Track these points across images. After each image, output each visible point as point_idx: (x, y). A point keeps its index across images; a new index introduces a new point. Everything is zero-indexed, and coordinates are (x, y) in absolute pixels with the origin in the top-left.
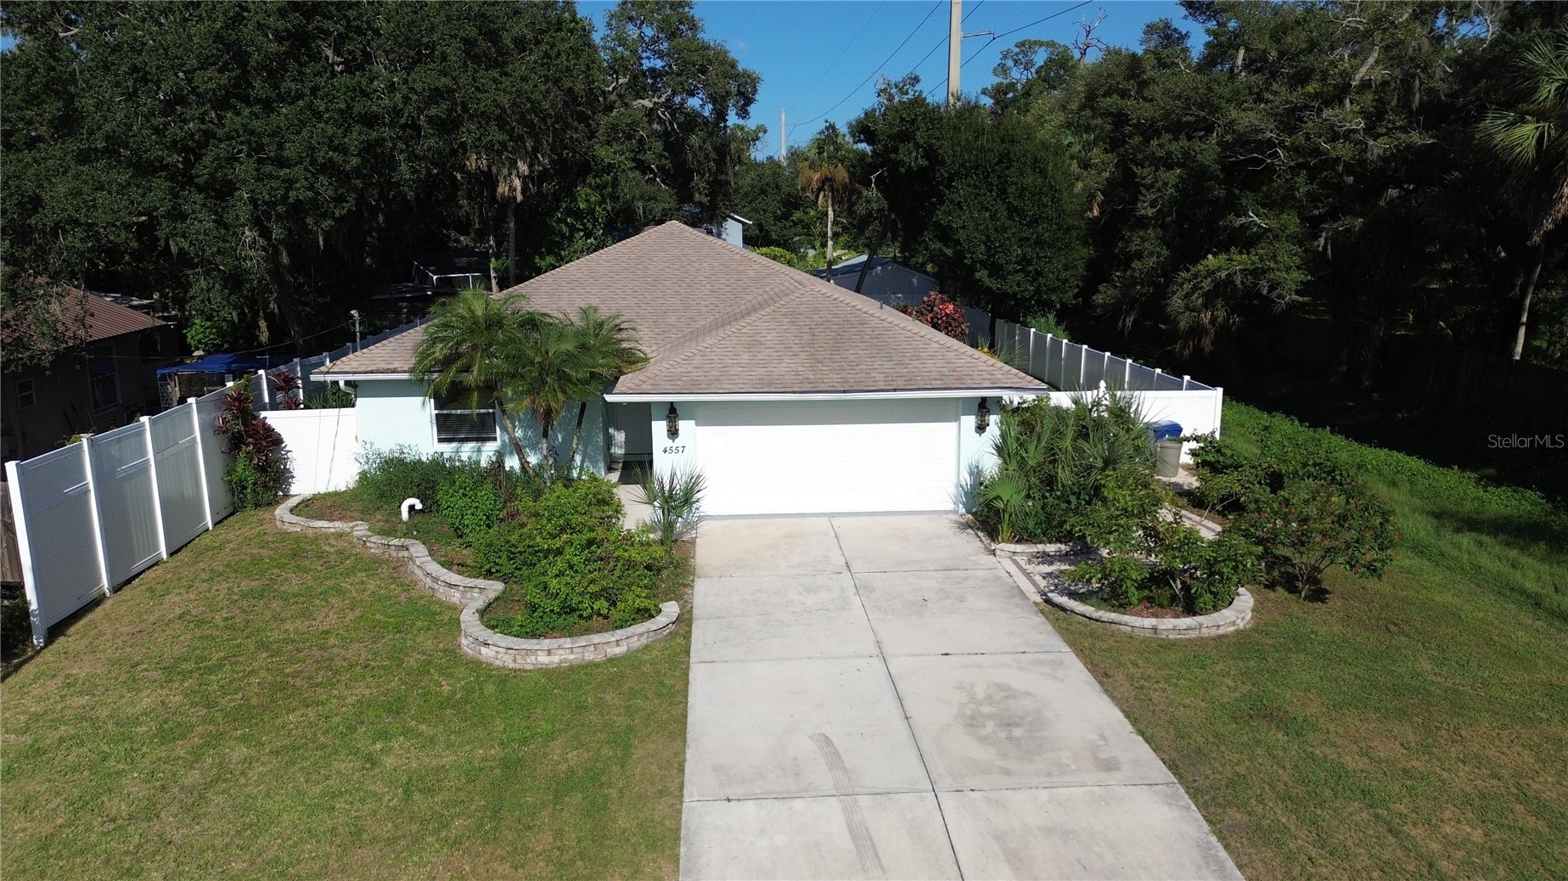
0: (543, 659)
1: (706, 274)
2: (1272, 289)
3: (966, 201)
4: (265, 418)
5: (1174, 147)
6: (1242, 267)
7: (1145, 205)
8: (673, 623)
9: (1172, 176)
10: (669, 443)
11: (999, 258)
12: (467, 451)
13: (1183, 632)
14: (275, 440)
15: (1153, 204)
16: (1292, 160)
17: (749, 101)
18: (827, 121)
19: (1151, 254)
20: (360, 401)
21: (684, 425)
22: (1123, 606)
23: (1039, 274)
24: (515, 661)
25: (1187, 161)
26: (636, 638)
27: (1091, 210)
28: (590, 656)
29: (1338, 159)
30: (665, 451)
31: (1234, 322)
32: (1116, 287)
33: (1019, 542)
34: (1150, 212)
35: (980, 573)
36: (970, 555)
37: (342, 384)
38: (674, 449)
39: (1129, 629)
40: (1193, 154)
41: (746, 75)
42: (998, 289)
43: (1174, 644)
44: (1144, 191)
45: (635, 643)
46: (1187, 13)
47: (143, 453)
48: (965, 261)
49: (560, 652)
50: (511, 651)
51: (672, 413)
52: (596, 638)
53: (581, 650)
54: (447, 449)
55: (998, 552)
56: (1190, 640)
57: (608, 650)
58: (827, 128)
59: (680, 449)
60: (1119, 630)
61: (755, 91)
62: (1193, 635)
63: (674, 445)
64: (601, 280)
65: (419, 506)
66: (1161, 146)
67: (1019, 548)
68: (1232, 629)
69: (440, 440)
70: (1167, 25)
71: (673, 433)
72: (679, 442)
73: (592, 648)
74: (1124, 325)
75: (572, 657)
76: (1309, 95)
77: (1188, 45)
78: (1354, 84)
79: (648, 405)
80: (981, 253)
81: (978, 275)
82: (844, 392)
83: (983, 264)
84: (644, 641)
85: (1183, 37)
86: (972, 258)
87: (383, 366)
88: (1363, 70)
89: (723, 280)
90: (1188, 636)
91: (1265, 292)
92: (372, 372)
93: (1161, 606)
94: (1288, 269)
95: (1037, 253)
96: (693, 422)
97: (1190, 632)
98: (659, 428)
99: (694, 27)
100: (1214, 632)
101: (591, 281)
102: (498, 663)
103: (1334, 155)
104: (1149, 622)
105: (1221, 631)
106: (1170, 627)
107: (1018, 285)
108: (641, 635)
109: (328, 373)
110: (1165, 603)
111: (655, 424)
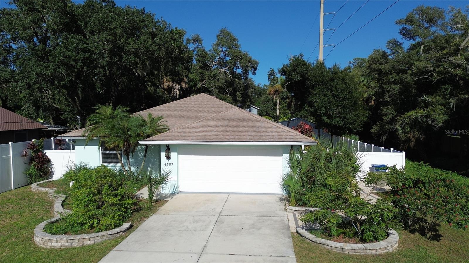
0: (54, 244)
1: (208, 108)
2: (433, 121)
3: (318, 93)
4: (46, 153)
5: (397, 78)
6: (421, 115)
7: (387, 97)
8: (124, 232)
9: (397, 87)
10: (167, 161)
11: (330, 112)
12: (110, 166)
13: (357, 251)
14: (48, 161)
15: (390, 97)
16: (439, 77)
17: (255, 69)
18: (271, 68)
19: (390, 114)
20: (77, 148)
21: (173, 155)
22: (330, 236)
23: (345, 118)
24: (44, 244)
25: (402, 82)
26: (100, 238)
27: (371, 102)
28: (75, 244)
29: (457, 75)
30: (165, 165)
31: (422, 137)
32: (378, 126)
33: (299, 206)
34: (389, 99)
35: (275, 219)
36: (276, 211)
37: (67, 140)
38: (169, 164)
39: (329, 247)
40: (404, 79)
41: (254, 61)
42: (330, 123)
43: (350, 257)
44: (386, 93)
45: (99, 240)
46: (402, 37)
48: (318, 113)
49: (62, 241)
50: (43, 240)
51: (168, 149)
52: (79, 236)
53: (71, 241)
55: (288, 210)
56: (361, 255)
57: (84, 242)
58: (271, 71)
59: (171, 164)
60: (325, 248)
61: (257, 66)
62: (362, 253)
63: (169, 162)
64: (171, 110)
66: (392, 77)
67: (297, 209)
68: (385, 251)
69: (102, 162)
70: (395, 41)
71: (169, 158)
72: (171, 161)
73: (77, 241)
74: (382, 140)
75: (67, 244)
76: (444, 54)
77: (403, 47)
78: (461, 48)
79: (159, 145)
80: (323, 110)
81: (323, 118)
82: (232, 142)
83: (325, 114)
84: (104, 239)
85: (401, 44)
86: (320, 112)
88: (464, 43)
89: (213, 110)
90: (359, 254)
91: (430, 123)
92: (79, 136)
93: (349, 237)
94: (439, 115)
95: (344, 110)
96: (176, 153)
97: (361, 251)
98: (163, 155)
99: (237, 46)
100: (374, 252)
101: (167, 110)
102: (39, 244)
103: (455, 73)
104: (339, 245)
105: (378, 252)
106: (350, 248)
107: (338, 122)
108: (103, 236)
109: (63, 136)
110: (351, 236)
111: (161, 153)
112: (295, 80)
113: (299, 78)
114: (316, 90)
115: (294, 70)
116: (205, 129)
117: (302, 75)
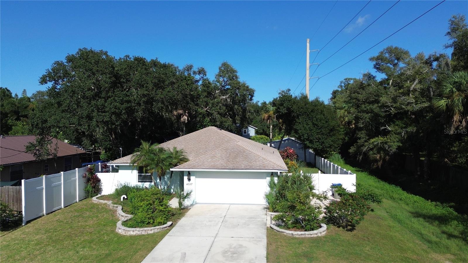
0: (132, 233)
1: (214, 140)
2: (389, 148)
3: (302, 122)
4: (97, 174)
5: (368, 108)
6: (382, 141)
7: (361, 124)
8: (169, 227)
9: (367, 116)
10: (188, 182)
11: (311, 138)
12: (145, 184)
13: (300, 235)
14: (99, 181)
15: (363, 123)
16: (396, 111)
17: (252, 96)
19: (363, 138)
20: (120, 171)
21: (192, 178)
22: (288, 228)
23: (323, 142)
24: (125, 233)
25: (372, 111)
26: (156, 229)
27: (352, 125)
28: (143, 233)
29: (408, 111)
30: (187, 185)
31: (387, 158)
32: (355, 147)
33: (275, 212)
34: (362, 126)
35: (259, 219)
36: (260, 215)
37: (114, 166)
39: (286, 234)
40: (373, 109)
41: (251, 89)
42: (311, 146)
43: (296, 238)
44: (360, 120)
45: (156, 231)
47: (60, 180)
48: (301, 139)
49: (136, 231)
50: (125, 231)
51: (189, 174)
52: (146, 229)
53: (141, 231)
54: (140, 184)
55: (268, 214)
56: (302, 238)
57: (148, 232)
59: (191, 184)
60: (284, 234)
61: (253, 93)
62: (303, 236)
63: (190, 183)
64: (187, 141)
65: (126, 197)
66: (365, 107)
67: (273, 213)
68: (316, 236)
69: (139, 182)
70: (370, 74)
71: (189, 180)
72: (191, 182)
73: (144, 231)
74: (359, 159)
75: (139, 233)
76: (400, 93)
77: (376, 79)
78: (411, 90)
79: (183, 172)
80: (306, 136)
81: (306, 143)
83: (308, 140)
84: (159, 230)
85: (374, 77)
86: (303, 138)
87: (125, 162)
88: (413, 86)
89: (218, 141)
90: (302, 237)
91: (387, 148)
92: (122, 163)
93: (298, 228)
94: (394, 142)
95: (322, 137)
96: (194, 177)
97: (303, 235)
98: (186, 178)
99: (237, 77)
100: (310, 236)
101: (184, 141)
102: (122, 234)
103: (406, 109)
104: (290, 232)
105: (312, 236)
106: (296, 234)
107: (317, 146)
108: (158, 229)
109: (111, 163)
110: (299, 228)
111: (185, 177)
112: (282, 113)
113: (286, 111)
114: (301, 119)
115: (282, 105)
116: (214, 160)
117: (288, 109)
